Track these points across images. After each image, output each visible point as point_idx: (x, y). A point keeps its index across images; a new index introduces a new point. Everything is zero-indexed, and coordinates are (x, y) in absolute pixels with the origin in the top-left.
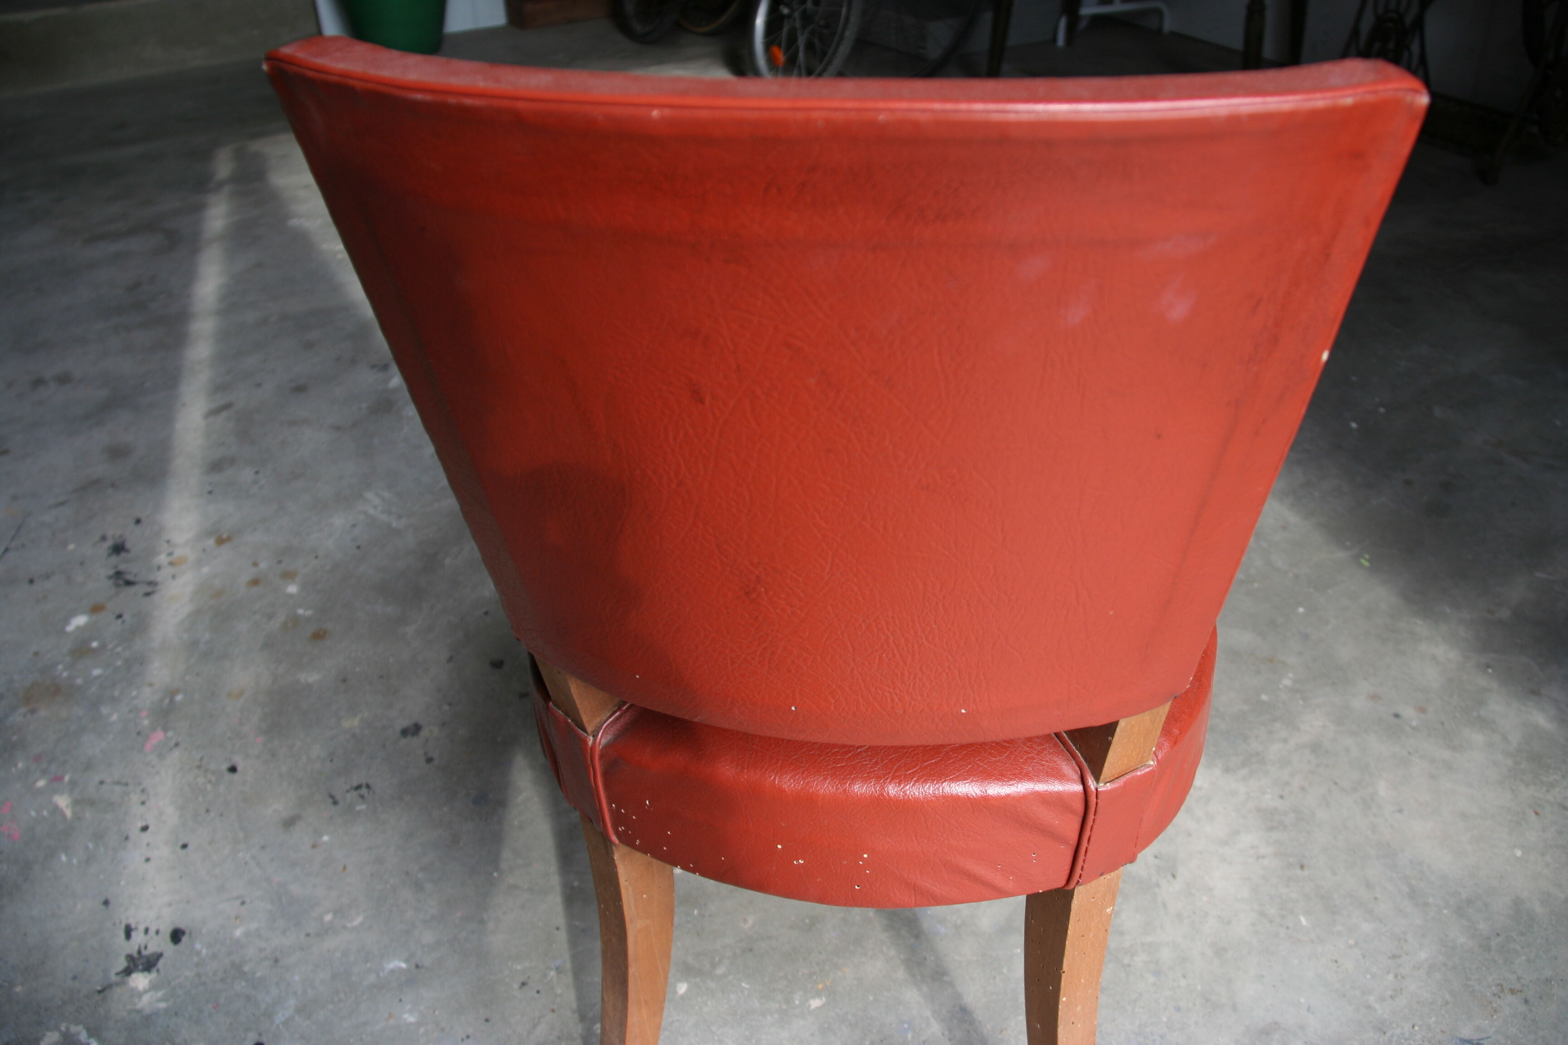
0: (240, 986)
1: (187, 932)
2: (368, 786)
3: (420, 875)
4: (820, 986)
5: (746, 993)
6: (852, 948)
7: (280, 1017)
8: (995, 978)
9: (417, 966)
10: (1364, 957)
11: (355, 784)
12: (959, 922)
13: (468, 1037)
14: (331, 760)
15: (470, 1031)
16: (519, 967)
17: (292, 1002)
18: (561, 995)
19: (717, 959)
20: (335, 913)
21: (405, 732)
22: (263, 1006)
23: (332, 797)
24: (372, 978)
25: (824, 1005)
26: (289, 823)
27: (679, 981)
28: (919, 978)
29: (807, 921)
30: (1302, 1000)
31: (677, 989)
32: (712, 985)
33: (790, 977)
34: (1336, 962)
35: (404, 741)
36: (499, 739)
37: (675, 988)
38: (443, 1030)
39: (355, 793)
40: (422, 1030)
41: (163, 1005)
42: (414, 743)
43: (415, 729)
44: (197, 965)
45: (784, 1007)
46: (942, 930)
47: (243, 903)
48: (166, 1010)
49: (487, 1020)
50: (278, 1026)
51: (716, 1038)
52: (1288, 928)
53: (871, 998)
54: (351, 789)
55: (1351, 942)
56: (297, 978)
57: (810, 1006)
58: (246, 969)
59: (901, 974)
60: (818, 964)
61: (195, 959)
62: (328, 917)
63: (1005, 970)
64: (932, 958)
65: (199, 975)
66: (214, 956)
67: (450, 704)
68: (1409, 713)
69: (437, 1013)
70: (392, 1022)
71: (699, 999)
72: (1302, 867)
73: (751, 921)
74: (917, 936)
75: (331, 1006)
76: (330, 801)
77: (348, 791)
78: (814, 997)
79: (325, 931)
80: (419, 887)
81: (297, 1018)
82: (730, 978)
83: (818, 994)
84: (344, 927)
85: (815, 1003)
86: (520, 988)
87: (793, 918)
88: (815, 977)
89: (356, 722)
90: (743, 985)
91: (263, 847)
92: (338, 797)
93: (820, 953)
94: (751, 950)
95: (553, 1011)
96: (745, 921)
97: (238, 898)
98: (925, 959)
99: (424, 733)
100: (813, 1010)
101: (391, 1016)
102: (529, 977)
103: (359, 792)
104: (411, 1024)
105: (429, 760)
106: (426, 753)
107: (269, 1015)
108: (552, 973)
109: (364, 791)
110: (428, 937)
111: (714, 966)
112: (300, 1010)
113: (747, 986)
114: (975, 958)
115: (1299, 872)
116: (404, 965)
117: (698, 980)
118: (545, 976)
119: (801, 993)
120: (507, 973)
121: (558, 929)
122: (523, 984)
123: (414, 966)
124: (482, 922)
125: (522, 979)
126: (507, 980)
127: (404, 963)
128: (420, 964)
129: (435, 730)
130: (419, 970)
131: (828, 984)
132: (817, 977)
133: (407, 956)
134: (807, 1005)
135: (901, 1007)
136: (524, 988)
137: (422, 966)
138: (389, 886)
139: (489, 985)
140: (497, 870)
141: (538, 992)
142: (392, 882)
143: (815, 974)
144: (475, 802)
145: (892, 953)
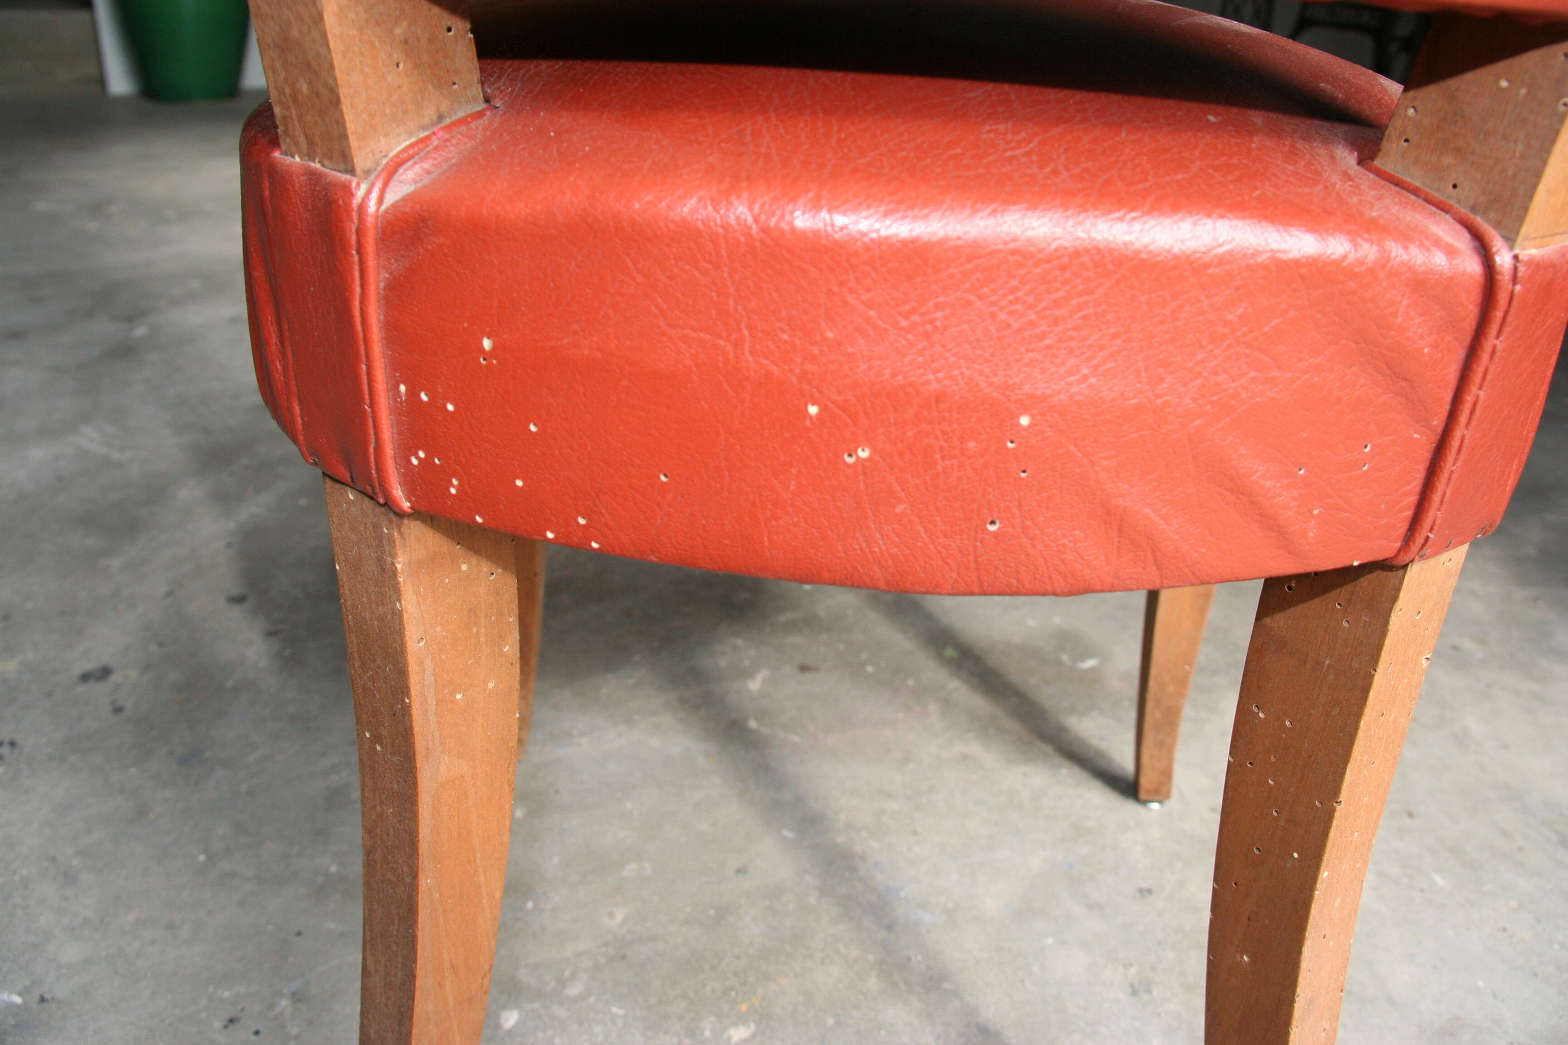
2: (13, 744)
3: (75, 862)
4: (744, 1007)
5: (620, 1022)
6: (788, 948)
8: (1023, 981)
9: (43, 1000)
10: (1539, 922)
12: (950, 905)
16: (227, 994)
18: (298, 1037)
19: (567, 973)
21: (85, 677)
25: (753, 1036)
27: (505, 1007)
28: (903, 987)
29: (711, 912)
30: (1481, 984)
31: (502, 1021)
32: (560, 1012)
33: (691, 995)
34: (1504, 930)
35: (82, 688)
37: (498, 1018)
42: (101, 690)
43: (105, 673)
46: (927, 918)
52: (1422, 890)
53: (831, 1021)
55: (1514, 904)
57: (730, 1038)
59: (872, 983)
60: (736, 974)
63: (1036, 969)
64: (919, 957)
67: (161, 644)
68: (1467, 644)
71: (540, 1035)
72: (1411, 815)
73: (620, 915)
74: (890, 928)
78: (735, 1024)
80: (69, 878)
82: (592, 1000)
83: (742, 1019)
85: (738, 1034)
86: (226, 1027)
87: (688, 909)
88: (733, 994)
89: (13, 665)
90: (615, 1010)
93: (738, 957)
94: (623, 957)
96: (611, 916)
98: (909, 959)
99: (115, 678)
100: (737, 1043)
102: (243, 1010)
105: (118, 710)
106: (114, 702)
108: (284, 1002)
110: (73, 952)
111: (563, 983)
113: (622, 1012)
114: (986, 955)
115: (1408, 821)
116: (18, 1000)
117: (537, 1005)
118: (271, 1007)
119: (712, 1018)
120: (204, 1003)
121: (299, 934)
122: (232, 1021)
123: (37, 998)
124: (171, 927)
125: (231, 1012)
126: (203, 1015)
127: (20, 995)
128: (48, 996)
129: (133, 674)
130: (45, 1005)
131: (757, 1002)
132: (737, 995)
133: (27, 982)
134: (725, 1036)
135: (882, 1032)
136: (232, 1027)
137: (53, 999)
138: (17, 878)
139: (171, 1024)
140: (205, 851)
141: (257, 1033)
142: (25, 872)
143: (732, 988)
144: (182, 761)
145: (854, 952)
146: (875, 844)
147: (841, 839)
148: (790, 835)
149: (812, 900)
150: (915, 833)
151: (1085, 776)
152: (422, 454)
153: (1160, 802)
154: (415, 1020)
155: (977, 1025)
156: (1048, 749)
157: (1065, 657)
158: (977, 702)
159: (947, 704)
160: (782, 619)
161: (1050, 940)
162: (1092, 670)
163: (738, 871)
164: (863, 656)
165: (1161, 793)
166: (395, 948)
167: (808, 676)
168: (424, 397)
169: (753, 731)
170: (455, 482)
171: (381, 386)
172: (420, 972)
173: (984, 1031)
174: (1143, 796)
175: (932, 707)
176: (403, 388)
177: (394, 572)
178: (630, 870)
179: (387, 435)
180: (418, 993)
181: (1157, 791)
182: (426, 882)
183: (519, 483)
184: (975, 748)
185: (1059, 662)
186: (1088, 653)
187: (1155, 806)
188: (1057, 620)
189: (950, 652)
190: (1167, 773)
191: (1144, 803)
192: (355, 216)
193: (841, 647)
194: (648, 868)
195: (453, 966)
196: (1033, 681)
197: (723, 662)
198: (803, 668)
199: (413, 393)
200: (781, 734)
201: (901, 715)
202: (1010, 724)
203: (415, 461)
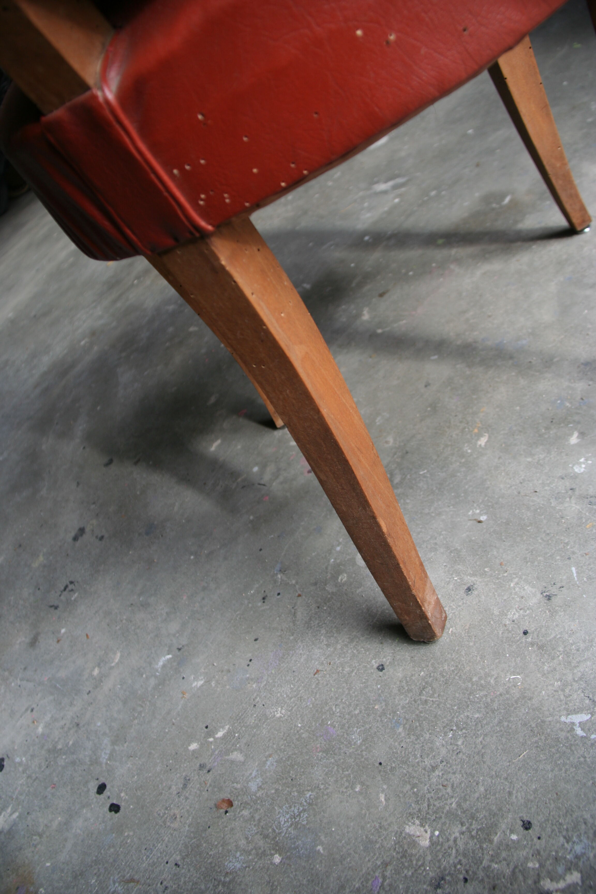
0: (62, 761)
1: (5, 757)
2: (71, 583)
3: (141, 599)
4: (476, 431)
5: (428, 475)
6: (474, 397)
7: (104, 757)
8: (588, 334)
9: (179, 649)
11: (63, 588)
12: (530, 331)
13: (251, 660)
14: (39, 589)
15: (249, 656)
16: (252, 591)
17: (106, 741)
18: (297, 583)
20: (99, 665)
21: (75, 539)
22: (87, 759)
23: (51, 606)
24: (152, 682)
25: (490, 437)
26: (33, 643)
28: (537, 374)
29: (429, 409)
33: (449, 443)
35: (78, 543)
36: (138, 493)
38: (229, 671)
39: (65, 593)
40: (213, 684)
41: (15, 815)
42: (87, 538)
43: (82, 531)
44: (24, 772)
45: (463, 460)
46: (524, 342)
47: (32, 710)
48: (19, 817)
49: (256, 640)
50: (107, 764)
51: (433, 515)
53: (518, 408)
54: (62, 592)
56: (99, 724)
57: (480, 445)
58: (60, 747)
59: (523, 382)
60: (461, 422)
61: (21, 769)
62: (96, 672)
63: (589, 326)
64: (534, 358)
65: (29, 777)
66: (33, 756)
67: (94, 503)
69: (215, 664)
70: (187, 696)
73: (390, 439)
74: (511, 357)
75: (136, 721)
76: (53, 609)
77: (60, 595)
78: (478, 439)
79: (98, 682)
80: (145, 605)
81: (117, 748)
82: (408, 476)
83: (479, 436)
84: (111, 668)
85: (483, 441)
86: (264, 602)
87: (418, 415)
88: (467, 430)
89: (41, 558)
90: (421, 472)
91: (25, 669)
92: (56, 604)
93: (456, 416)
94: (407, 453)
95: (299, 596)
96: (387, 442)
97: (27, 710)
98: (530, 362)
99: (87, 530)
100: (485, 445)
101: (183, 693)
102: (265, 591)
103: (67, 590)
104: (202, 685)
105: (102, 538)
106: (97, 537)
107: (95, 762)
108: (279, 576)
109: (71, 587)
110: (174, 627)
112: (114, 743)
113: (425, 471)
114: (562, 337)
116: (170, 656)
118: (275, 581)
119: (466, 445)
120: (246, 602)
121: (261, 550)
122: (264, 599)
123: (177, 651)
124: (204, 589)
125: (261, 596)
126: (250, 605)
127: (169, 654)
128: (180, 647)
129: (94, 522)
130: (182, 650)
131: (480, 425)
132: (468, 428)
133: (167, 649)
134: (478, 446)
135: (544, 396)
136: (266, 601)
137: (183, 646)
138: (124, 621)
139: (240, 618)
140: (191, 554)
141: (279, 594)
142: (125, 617)
143: (465, 428)
144: (147, 534)
145: (505, 377)
146: (476, 333)
147: (459, 342)
148: (436, 357)
149: (468, 372)
150: (490, 316)
151: (545, 242)
152: (203, 196)
153: (588, 226)
154: (360, 482)
155: (582, 364)
156: (519, 244)
157: (494, 205)
158: (470, 250)
159: (458, 261)
160: (353, 285)
161: (586, 311)
162: (511, 201)
163: (426, 386)
164: (403, 271)
165: (586, 221)
166: (329, 457)
167: (386, 296)
168: (187, 167)
169: (382, 334)
170: (226, 195)
171: (166, 178)
172: (348, 458)
173: (587, 364)
174: (579, 229)
175: (452, 266)
176: (175, 171)
177: (223, 268)
178: (379, 421)
179: (182, 199)
180: (353, 468)
181: (584, 221)
182: (324, 411)
183: (255, 171)
184: (486, 267)
185: (493, 209)
186: (503, 197)
187: (587, 230)
188: (477, 195)
189: (440, 241)
190: (583, 209)
191: (581, 232)
192: (105, 106)
193: (390, 275)
194: (386, 415)
195: (358, 449)
196: (488, 225)
197: (344, 319)
198: (381, 295)
199: (182, 170)
200: (395, 325)
201: (441, 279)
202: (493, 247)
203: (201, 203)
